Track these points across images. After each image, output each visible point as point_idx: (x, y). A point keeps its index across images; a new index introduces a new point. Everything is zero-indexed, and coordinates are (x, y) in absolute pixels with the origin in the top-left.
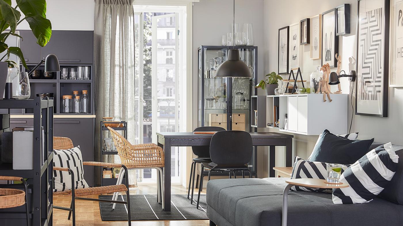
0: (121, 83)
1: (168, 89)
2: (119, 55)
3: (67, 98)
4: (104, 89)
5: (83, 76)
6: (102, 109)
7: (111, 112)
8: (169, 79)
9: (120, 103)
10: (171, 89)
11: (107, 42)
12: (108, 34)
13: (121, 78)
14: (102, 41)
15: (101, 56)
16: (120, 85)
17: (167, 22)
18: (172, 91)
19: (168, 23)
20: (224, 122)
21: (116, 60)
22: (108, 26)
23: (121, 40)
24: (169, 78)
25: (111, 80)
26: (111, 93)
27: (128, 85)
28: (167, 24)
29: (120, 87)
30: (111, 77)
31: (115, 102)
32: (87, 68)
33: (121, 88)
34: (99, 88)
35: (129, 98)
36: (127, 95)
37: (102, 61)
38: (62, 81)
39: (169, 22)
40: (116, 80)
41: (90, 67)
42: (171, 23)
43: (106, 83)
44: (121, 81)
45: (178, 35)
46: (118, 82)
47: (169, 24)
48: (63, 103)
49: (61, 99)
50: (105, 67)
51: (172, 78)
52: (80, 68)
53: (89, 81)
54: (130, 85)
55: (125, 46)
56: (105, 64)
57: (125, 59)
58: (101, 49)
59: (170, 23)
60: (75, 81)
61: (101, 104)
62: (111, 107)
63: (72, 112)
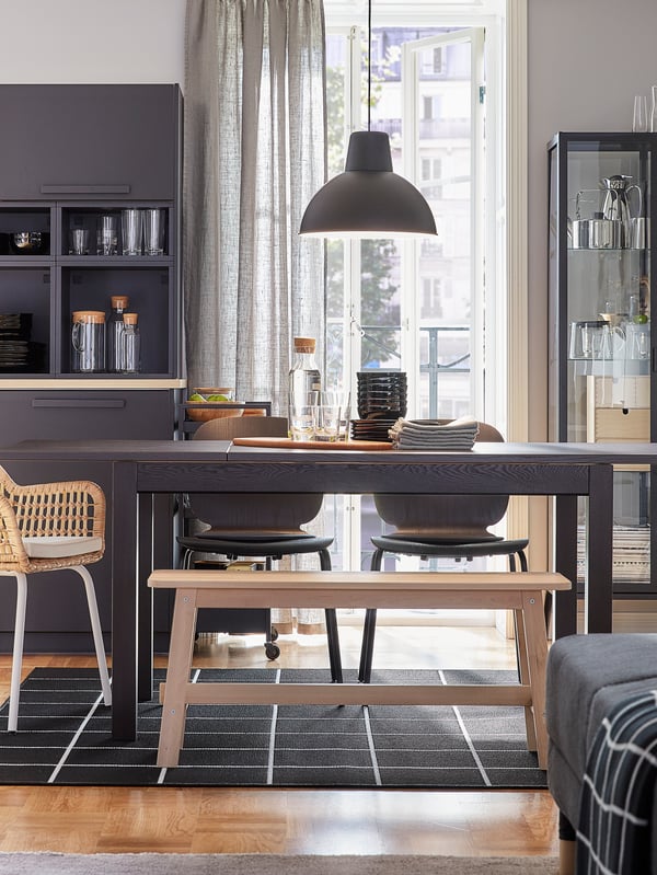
0: (277, 267)
1: (427, 283)
2: (269, 171)
3: (89, 320)
4: (216, 289)
5: (143, 243)
6: (209, 357)
7: (244, 368)
8: (432, 249)
9: (273, 340)
10: (437, 282)
11: (228, 128)
12: (232, 99)
13: (277, 252)
14: (211, 121)
15: (207, 176)
16: (273, 275)
17: (425, 62)
18: (441, 287)
19: (427, 65)
20: (640, 405)
21: (261, 188)
22: (233, 71)
23: (276, 117)
24: (430, 246)
25: (243, 257)
26: (242, 304)
27: (302, 274)
28: (424, 68)
29: (273, 284)
30: (244, 246)
31: (257, 334)
32: (154, 214)
33: (277, 286)
34: (199, 286)
35: (306, 319)
36: (299, 311)
37: (211, 191)
38: (70, 261)
39: (432, 62)
40: (259, 258)
41: (167, 210)
42: (437, 65)
43: (225, 268)
44: (277, 261)
45: (482, 101)
46: (268, 266)
47: (432, 68)
48: (74, 337)
49: (68, 323)
50: (223, 212)
51: (442, 246)
52: (132, 215)
53: (164, 261)
54: (308, 275)
55: (290, 140)
56: (223, 203)
57: (292, 184)
58: (208, 150)
59: (435, 67)
60: (116, 261)
61: (207, 342)
62: (244, 350)
63: (106, 368)
